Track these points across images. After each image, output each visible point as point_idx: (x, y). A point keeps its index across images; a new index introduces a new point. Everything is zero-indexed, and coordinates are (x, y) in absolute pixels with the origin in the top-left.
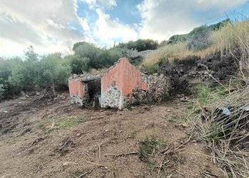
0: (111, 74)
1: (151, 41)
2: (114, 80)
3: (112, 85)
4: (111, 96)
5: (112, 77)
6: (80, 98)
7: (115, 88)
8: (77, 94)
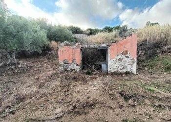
3: (123, 54)
4: (122, 63)
5: (122, 47)
6: (77, 65)
7: (127, 57)
8: (73, 61)
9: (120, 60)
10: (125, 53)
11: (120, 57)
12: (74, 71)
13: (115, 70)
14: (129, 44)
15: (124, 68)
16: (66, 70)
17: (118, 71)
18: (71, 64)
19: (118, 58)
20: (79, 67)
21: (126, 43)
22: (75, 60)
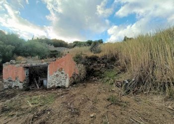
0: (58, 63)
1: (64, 42)
2: (61, 67)
3: (59, 71)
4: (58, 78)
5: (59, 65)
6: (20, 82)
7: (62, 73)
8: (16, 79)
9: (57, 76)
10: (61, 70)
11: (57, 73)
12: (17, 88)
13: (53, 85)
14: (64, 62)
15: (59, 83)
16: (10, 88)
17: (55, 86)
18: (14, 81)
19: (56, 74)
20: (22, 84)
21: (62, 61)
22: (18, 77)
